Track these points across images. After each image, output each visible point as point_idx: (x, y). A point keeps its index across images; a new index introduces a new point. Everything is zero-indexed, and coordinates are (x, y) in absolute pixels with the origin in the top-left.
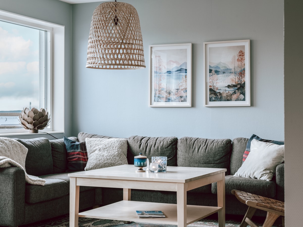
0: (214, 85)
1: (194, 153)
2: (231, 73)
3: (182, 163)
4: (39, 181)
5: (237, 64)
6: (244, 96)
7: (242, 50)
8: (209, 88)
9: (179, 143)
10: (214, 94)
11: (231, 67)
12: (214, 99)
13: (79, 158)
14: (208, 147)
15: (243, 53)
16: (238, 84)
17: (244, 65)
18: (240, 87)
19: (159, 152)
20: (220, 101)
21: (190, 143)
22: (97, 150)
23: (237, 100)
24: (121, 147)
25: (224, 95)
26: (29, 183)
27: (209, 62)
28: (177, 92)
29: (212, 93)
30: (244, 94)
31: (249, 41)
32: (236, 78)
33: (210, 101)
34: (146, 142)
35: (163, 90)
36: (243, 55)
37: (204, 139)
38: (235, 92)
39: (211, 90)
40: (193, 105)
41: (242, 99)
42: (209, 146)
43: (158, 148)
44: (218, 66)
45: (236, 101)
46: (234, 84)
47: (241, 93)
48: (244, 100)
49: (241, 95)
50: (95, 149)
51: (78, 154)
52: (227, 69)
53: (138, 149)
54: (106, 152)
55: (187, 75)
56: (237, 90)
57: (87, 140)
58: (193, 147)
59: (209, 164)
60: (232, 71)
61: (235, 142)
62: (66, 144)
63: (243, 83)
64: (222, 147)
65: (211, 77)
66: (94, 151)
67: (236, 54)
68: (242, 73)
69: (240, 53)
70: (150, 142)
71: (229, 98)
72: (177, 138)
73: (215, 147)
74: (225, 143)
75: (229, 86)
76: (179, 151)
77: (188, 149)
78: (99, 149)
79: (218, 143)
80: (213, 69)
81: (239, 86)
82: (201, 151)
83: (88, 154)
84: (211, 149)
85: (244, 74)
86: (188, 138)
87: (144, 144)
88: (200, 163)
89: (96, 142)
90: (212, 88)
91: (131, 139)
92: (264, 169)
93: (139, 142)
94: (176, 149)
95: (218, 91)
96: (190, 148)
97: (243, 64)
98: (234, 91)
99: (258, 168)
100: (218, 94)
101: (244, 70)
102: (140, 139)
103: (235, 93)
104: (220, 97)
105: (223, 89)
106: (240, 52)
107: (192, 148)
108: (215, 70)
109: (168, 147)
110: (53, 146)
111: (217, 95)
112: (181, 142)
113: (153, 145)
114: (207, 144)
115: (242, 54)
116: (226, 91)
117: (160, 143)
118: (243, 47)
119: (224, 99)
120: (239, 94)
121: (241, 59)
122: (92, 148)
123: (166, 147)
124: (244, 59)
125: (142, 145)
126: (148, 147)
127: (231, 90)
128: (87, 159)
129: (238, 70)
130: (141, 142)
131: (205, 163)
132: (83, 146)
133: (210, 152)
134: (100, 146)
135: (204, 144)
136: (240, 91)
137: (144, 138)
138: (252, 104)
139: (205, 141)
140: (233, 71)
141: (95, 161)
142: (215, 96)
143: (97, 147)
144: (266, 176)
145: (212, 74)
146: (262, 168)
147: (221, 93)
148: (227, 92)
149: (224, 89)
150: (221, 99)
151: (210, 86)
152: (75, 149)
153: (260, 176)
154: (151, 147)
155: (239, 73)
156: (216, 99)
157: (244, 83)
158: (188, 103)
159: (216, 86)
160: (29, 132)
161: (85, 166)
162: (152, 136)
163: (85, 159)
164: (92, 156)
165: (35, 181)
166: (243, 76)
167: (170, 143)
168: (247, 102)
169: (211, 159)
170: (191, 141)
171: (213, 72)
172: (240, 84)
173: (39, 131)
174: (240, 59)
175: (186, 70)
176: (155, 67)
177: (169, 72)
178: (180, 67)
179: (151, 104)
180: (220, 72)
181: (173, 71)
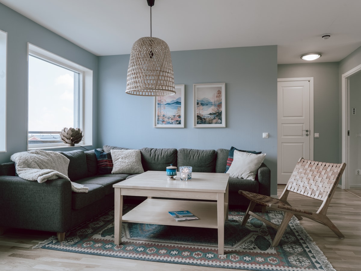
0: (200, 113)
2: (212, 105)
4: (83, 189)
5: (216, 99)
6: (221, 121)
7: (220, 90)
9: (179, 153)
10: (200, 119)
11: (212, 101)
12: (200, 122)
13: (107, 164)
14: (200, 156)
16: (217, 112)
17: (221, 100)
19: (165, 159)
20: (205, 124)
21: (186, 152)
22: (120, 159)
23: (216, 123)
24: (137, 156)
25: (207, 120)
26: (75, 191)
27: (197, 97)
28: (174, 117)
29: (199, 119)
30: (221, 119)
31: (225, 84)
32: (216, 108)
33: (197, 124)
34: (154, 152)
35: (164, 116)
36: (220, 93)
37: (196, 150)
38: (215, 118)
39: (198, 116)
40: (185, 126)
41: (219, 123)
42: (201, 154)
43: (164, 156)
44: (202, 101)
45: (215, 124)
46: (214, 112)
47: (219, 119)
48: (221, 123)
49: (219, 120)
50: (118, 157)
51: (106, 161)
52: (210, 102)
53: (149, 157)
54: (127, 160)
56: (216, 117)
57: (112, 151)
58: (189, 155)
59: (202, 167)
60: (212, 104)
61: (219, 152)
62: (96, 155)
63: (220, 112)
64: (210, 155)
65: (198, 107)
66: (118, 159)
67: (215, 92)
68: (220, 105)
70: (158, 152)
71: (210, 122)
72: (176, 149)
73: (206, 155)
75: (210, 114)
76: (179, 158)
77: (186, 157)
78: (122, 157)
79: (207, 153)
80: (200, 103)
81: (217, 114)
82: (195, 158)
83: (113, 161)
84: (203, 157)
85: (221, 106)
86: (185, 149)
87: (154, 154)
88: (195, 167)
89: (119, 153)
91: (144, 150)
92: (250, 172)
93: (149, 153)
94: (177, 157)
95: (203, 117)
96: (187, 156)
99: (245, 171)
100: (203, 119)
101: (221, 103)
102: (150, 150)
103: (215, 119)
104: (204, 121)
106: (218, 91)
109: (171, 156)
110: (87, 156)
112: (180, 152)
113: (160, 155)
114: (199, 153)
115: (219, 92)
117: (165, 153)
118: (221, 88)
119: (207, 122)
120: (218, 119)
121: (219, 96)
122: (116, 157)
123: (170, 155)
124: (221, 96)
125: (152, 154)
126: (156, 156)
127: (212, 117)
128: (113, 165)
129: (217, 103)
130: (151, 152)
131: (199, 167)
132: (109, 155)
133: (202, 160)
134: (122, 156)
135: (197, 153)
136: (218, 118)
137: (152, 149)
138: (227, 126)
139: (197, 151)
140: (213, 103)
141: (119, 166)
142: (201, 121)
143: (120, 156)
144: (252, 177)
146: (248, 171)
147: (205, 118)
148: (209, 118)
149: (207, 116)
150: (205, 123)
151: (197, 114)
152: (103, 158)
153: (247, 176)
154: (159, 156)
155: (217, 105)
157: (221, 112)
158: (182, 125)
159: (202, 114)
160: (67, 146)
161: (112, 170)
162: (158, 148)
163: (110, 165)
164: (117, 163)
165: (79, 189)
166: (220, 107)
167: (172, 153)
168: (223, 125)
169: (203, 164)
170: (187, 151)
171: (200, 104)
172: (218, 112)
173: (75, 144)
174: (218, 96)
175: (181, 103)
176: (158, 100)
177: (168, 104)
178: (176, 100)
179: (155, 126)
180: (204, 104)
181: (171, 103)
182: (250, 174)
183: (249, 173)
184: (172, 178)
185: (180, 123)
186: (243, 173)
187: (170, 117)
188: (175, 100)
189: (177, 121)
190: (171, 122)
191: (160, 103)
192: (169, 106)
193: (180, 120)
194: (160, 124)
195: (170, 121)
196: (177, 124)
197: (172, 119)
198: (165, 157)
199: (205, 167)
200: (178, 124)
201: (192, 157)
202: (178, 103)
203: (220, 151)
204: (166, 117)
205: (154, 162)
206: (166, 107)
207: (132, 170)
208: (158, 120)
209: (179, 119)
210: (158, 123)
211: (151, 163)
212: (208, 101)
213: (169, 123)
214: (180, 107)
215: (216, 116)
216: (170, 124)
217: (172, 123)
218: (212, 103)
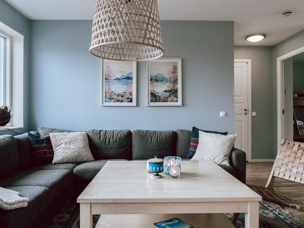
0: (154, 90)
1: (148, 143)
2: (167, 81)
3: (138, 151)
5: (171, 75)
6: (177, 98)
7: (175, 65)
8: (150, 92)
9: (133, 135)
10: (154, 97)
11: (167, 77)
12: (154, 100)
13: (45, 152)
14: (158, 137)
15: (176, 67)
17: (177, 76)
18: (174, 92)
19: (118, 143)
20: (159, 102)
21: (143, 134)
22: (63, 144)
23: (172, 101)
24: (84, 140)
25: (162, 98)
27: (151, 73)
28: (124, 94)
29: (153, 96)
30: (177, 97)
31: (181, 58)
32: (171, 85)
33: (151, 102)
34: (104, 134)
35: (113, 93)
36: (176, 69)
37: (152, 131)
39: (152, 93)
40: (138, 105)
41: (175, 101)
42: (160, 136)
43: (116, 139)
44: (157, 76)
46: (169, 89)
47: (175, 97)
48: (177, 101)
49: (175, 98)
50: (60, 143)
51: (44, 148)
52: (165, 79)
53: (99, 140)
54: (72, 145)
55: (132, 82)
57: (51, 135)
58: (146, 138)
59: (161, 151)
60: (168, 80)
61: (179, 133)
62: (31, 140)
64: (170, 137)
65: (152, 84)
66: (60, 145)
67: (171, 68)
68: (175, 81)
69: (174, 67)
70: (108, 135)
71: (165, 100)
72: (130, 131)
73: (165, 136)
74: (172, 134)
75: (165, 91)
76: (134, 141)
77: (142, 139)
78: (65, 142)
79: (166, 134)
80: (154, 78)
81: (173, 91)
82: (153, 141)
83: (54, 148)
84: (162, 139)
85: (177, 83)
86: (140, 130)
87: (104, 136)
88: (154, 150)
89: (61, 137)
90: (153, 92)
91: (91, 132)
93: (98, 135)
94: (131, 139)
95: (157, 95)
96: (144, 138)
97: (176, 75)
98: (169, 95)
99: (218, 155)
100: (157, 97)
101: (177, 79)
102: (98, 132)
103: (171, 97)
104: (158, 99)
105: (161, 93)
106: (174, 66)
107: (145, 138)
108: (155, 79)
109: (125, 138)
110: (18, 141)
111: (157, 98)
112: (136, 134)
113: (112, 137)
114: (157, 135)
115: (175, 68)
116: (163, 94)
117: (118, 135)
118: (177, 63)
119: (162, 100)
120: (173, 97)
122: (57, 142)
123: (123, 138)
124: (177, 72)
125: (101, 137)
126: (107, 139)
127: (167, 94)
128: (53, 152)
129: (173, 80)
130: (100, 135)
131: (158, 150)
132: (48, 140)
133: (161, 142)
134: (66, 140)
135: (155, 135)
136: (174, 95)
137: (101, 131)
138: (183, 104)
139: (154, 133)
140: (169, 80)
141: (62, 154)
142: (155, 99)
143: (63, 141)
144: (226, 161)
145: (152, 82)
147: (160, 96)
148: (164, 95)
149: (162, 93)
150: (159, 101)
151: (151, 91)
152: (40, 144)
153: (221, 161)
154: (110, 139)
155: (173, 82)
156: (156, 101)
157: (177, 89)
158: (134, 103)
159: (156, 91)
161: (53, 160)
162: (108, 129)
163: (50, 152)
164: (59, 150)
166: (176, 84)
167: (126, 135)
168: (180, 103)
169: (163, 147)
170: (143, 132)
171: (153, 80)
172: (174, 90)
174: (174, 71)
175: (132, 78)
176: (106, 75)
177: (118, 79)
178: (127, 75)
179: (102, 104)
180: (159, 80)
181: (121, 78)
182: (224, 159)
183: (223, 157)
184: (157, 175)
185: (131, 101)
186: (216, 158)
187: (120, 94)
188: (126, 75)
189: (128, 98)
190: (121, 100)
191: (108, 78)
192: (118, 82)
193: (132, 98)
194: (108, 102)
195: (120, 98)
196: (128, 102)
197: (122, 96)
198: (118, 140)
199: (165, 150)
200: (129, 102)
201: (149, 140)
202: (129, 78)
203: (180, 132)
204: (115, 94)
205: (105, 146)
206: (115, 83)
207: (79, 157)
208: (105, 98)
209: (130, 97)
210: (106, 101)
211: (101, 148)
212: (163, 77)
213: (118, 101)
214: (132, 83)
215: (172, 94)
216: (120, 102)
217: (122, 101)
218: (167, 79)
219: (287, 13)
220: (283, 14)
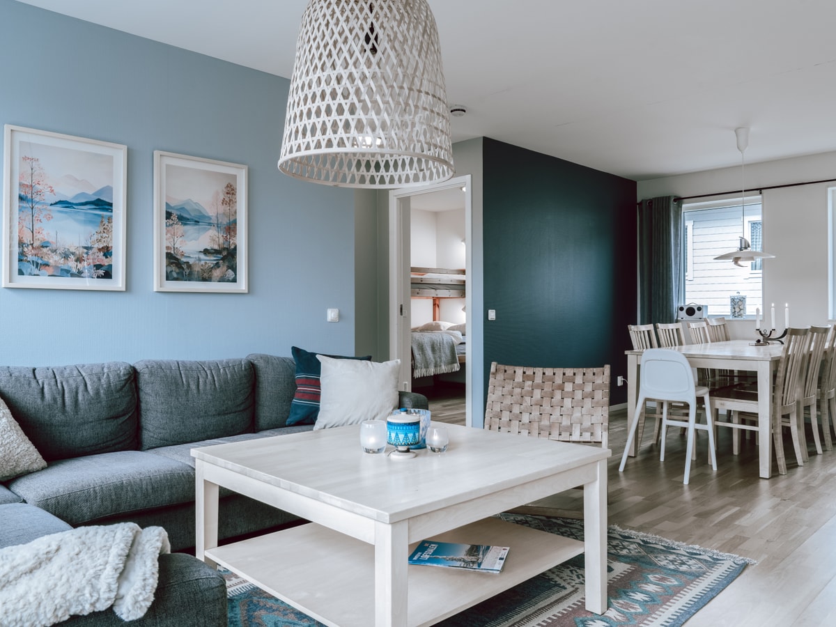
0: (176, 246)
1: (190, 396)
2: (210, 224)
3: (165, 421)
5: (221, 209)
6: (236, 273)
7: (232, 183)
8: (165, 251)
9: (145, 377)
10: (176, 266)
12: (175, 275)
14: (216, 378)
15: (233, 190)
16: (224, 249)
17: (236, 212)
18: (228, 256)
19: (104, 403)
20: (189, 280)
21: (171, 372)
23: (222, 280)
25: (197, 269)
27: (167, 196)
28: (87, 253)
29: (172, 263)
30: (234, 270)
31: (246, 168)
32: (220, 236)
33: (167, 279)
34: (52, 381)
35: (46, 247)
36: (233, 194)
38: (217, 263)
39: (169, 256)
40: (130, 287)
41: (231, 279)
42: (218, 376)
43: (97, 393)
44: (183, 208)
45: (219, 281)
46: (216, 247)
47: (229, 268)
48: (234, 280)
49: (230, 270)
52: (204, 217)
53: (39, 401)
55: (111, 216)
56: (221, 261)
58: (183, 382)
59: (227, 414)
60: (211, 221)
61: (260, 364)
63: (232, 247)
64: (244, 376)
65: (170, 228)
67: (219, 188)
68: (231, 228)
69: (229, 189)
70: (67, 382)
71: (206, 275)
73: (232, 375)
74: (247, 368)
75: (206, 252)
76: (146, 394)
77: (173, 388)
79: (234, 369)
80: (175, 213)
81: (225, 253)
82: (205, 390)
84: (226, 382)
85: (234, 230)
86: (161, 363)
87: (54, 388)
88: (208, 415)
90: (173, 252)
93: (34, 384)
95: (184, 260)
96: (177, 384)
97: (233, 210)
98: (215, 262)
100: (185, 266)
101: (235, 222)
103: (219, 267)
104: (187, 271)
105: (195, 256)
106: (227, 186)
107: (181, 383)
108: (179, 214)
109: (122, 388)
111: (183, 269)
112: (151, 373)
113: (81, 388)
114: (208, 372)
115: (231, 191)
116: (200, 260)
117: (100, 380)
118: (234, 177)
119: (196, 276)
120: (225, 268)
121: (230, 200)
123: (119, 387)
124: (236, 202)
125: (46, 390)
126: (67, 395)
127: (210, 260)
129: (225, 221)
130: (37, 383)
131: (219, 415)
133: (226, 390)
135: (203, 373)
136: (227, 264)
137: (36, 369)
138: (251, 289)
139: (200, 367)
140: (214, 221)
142: (177, 271)
145: (171, 222)
147: (190, 263)
148: (203, 262)
149: (197, 256)
150: (190, 277)
151: (168, 248)
154: (77, 393)
155: (225, 228)
156: (180, 277)
157: (235, 248)
158: (118, 282)
159: (181, 249)
166: (232, 234)
167: (127, 377)
168: (242, 285)
169: (229, 402)
170: (171, 367)
171: (174, 217)
172: (227, 248)
174: (227, 199)
175: (111, 205)
176: (21, 185)
177: (66, 204)
178: (94, 194)
179: (11, 281)
180: (188, 219)
181: (74, 202)
185: (108, 275)
187: (72, 250)
188: (91, 193)
189: (98, 267)
190: (74, 271)
191: (29, 196)
192: (66, 213)
193: (110, 266)
194: (30, 274)
195: (72, 264)
196: (98, 277)
197: (79, 260)
198: (102, 395)
199: (235, 412)
200: (102, 277)
201: (193, 387)
202: (102, 205)
203: (262, 361)
204: (54, 251)
205: (63, 417)
206: (56, 215)
208: (20, 260)
209: (106, 262)
210: (21, 273)
211: (52, 424)
212: (200, 212)
213: (66, 272)
214: (110, 219)
215: (223, 259)
216: (73, 275)
217: (79, 274)
218: (209, 218)
219: (459, 110)
220: (452, 111)
